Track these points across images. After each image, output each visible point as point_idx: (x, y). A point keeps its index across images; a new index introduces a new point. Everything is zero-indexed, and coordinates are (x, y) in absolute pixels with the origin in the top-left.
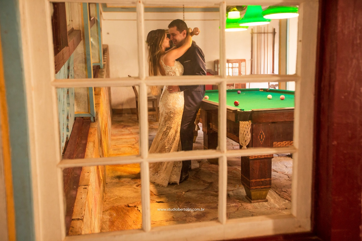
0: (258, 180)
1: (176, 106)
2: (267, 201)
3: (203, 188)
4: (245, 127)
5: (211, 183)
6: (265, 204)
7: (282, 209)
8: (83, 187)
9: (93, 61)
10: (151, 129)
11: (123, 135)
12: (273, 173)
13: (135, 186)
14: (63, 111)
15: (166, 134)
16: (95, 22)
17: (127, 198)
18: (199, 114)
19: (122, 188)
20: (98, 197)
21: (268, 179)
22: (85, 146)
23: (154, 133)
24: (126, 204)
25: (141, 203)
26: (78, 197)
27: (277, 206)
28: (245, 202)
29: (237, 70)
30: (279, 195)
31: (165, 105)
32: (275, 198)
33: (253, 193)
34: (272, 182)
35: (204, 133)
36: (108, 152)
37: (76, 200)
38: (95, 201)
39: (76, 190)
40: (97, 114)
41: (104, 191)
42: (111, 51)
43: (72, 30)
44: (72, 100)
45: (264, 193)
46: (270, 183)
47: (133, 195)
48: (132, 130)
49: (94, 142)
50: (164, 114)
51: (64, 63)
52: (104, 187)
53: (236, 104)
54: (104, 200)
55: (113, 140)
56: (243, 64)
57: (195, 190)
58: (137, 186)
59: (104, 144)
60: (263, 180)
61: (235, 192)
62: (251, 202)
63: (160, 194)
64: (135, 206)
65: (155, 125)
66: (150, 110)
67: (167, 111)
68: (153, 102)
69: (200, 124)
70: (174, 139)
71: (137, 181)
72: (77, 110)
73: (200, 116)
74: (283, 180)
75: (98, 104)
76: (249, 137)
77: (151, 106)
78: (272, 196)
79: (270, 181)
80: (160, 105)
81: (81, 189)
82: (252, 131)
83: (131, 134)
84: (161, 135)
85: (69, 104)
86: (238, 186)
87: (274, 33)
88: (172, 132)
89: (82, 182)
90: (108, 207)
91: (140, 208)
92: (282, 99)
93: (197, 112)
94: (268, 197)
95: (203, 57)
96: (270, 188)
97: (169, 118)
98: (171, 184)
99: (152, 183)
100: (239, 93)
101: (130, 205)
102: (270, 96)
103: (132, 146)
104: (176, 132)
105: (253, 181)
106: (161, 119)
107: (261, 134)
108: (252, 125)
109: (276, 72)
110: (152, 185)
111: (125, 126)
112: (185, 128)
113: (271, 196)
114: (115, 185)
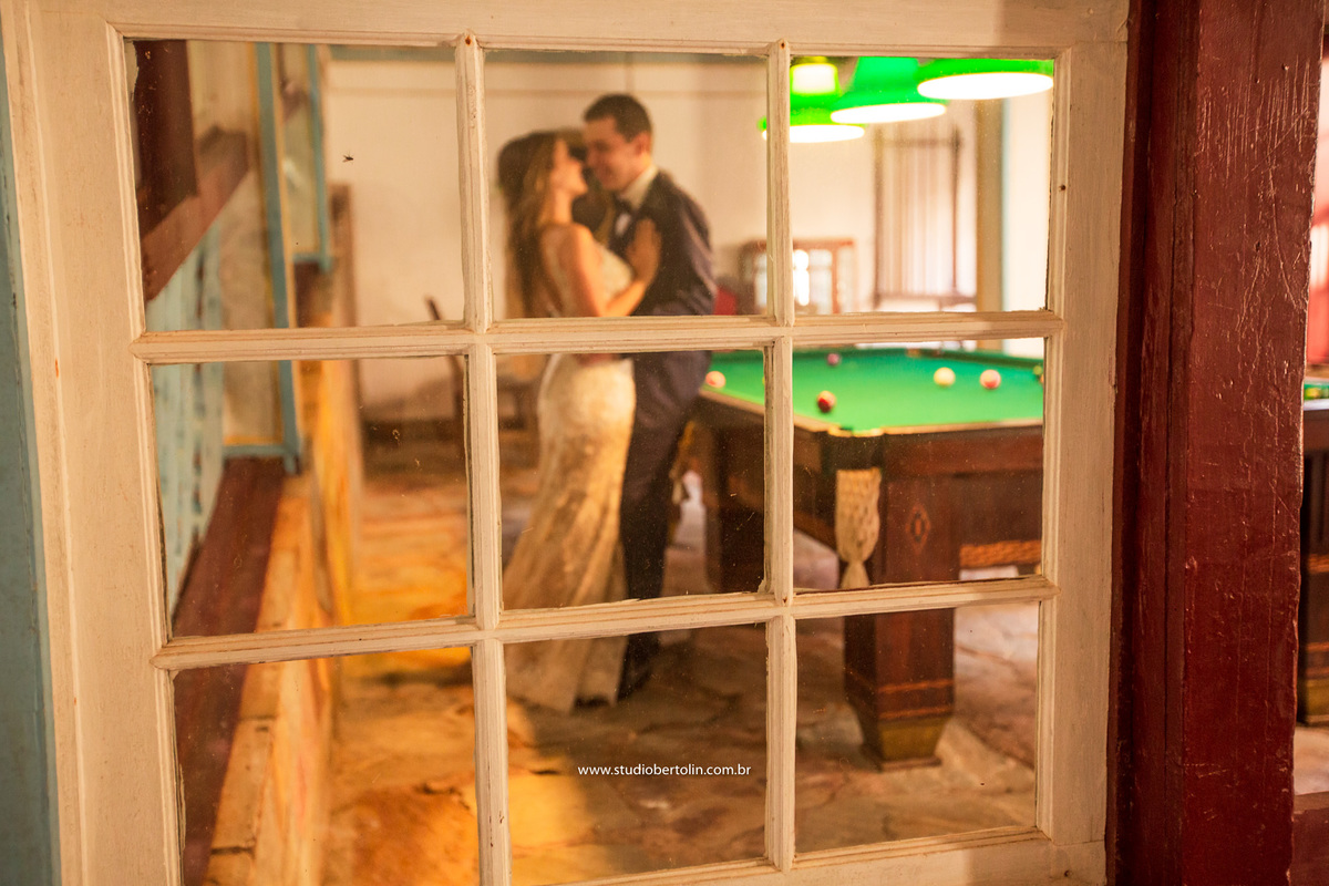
0: (907, 687)
1: (606, 415)
2: (937, 763)
3: (703, 716)
4: (858, 491)
5: (734, 700)
6: (934, 773)
7: (995, 793)
8: (256, 723)
9: (295, 243)
10: (509, 496)
11: (405, 518)
12: (960, 659)
13: (450, 713)
14: (181, 435)
15: (565, 517)
16: (304, 102)
17: (421, 758)
18: (686, 442)
19: (403, 722)
20: (313, 761)
21: (941, 683)
22: (262, 566)
23: (523, 513)
24: (417, 781)
25: (474, 776)
26: (237, 763)
27: (975, 780)
28: (858, 767)
29: (824, 279)
30: (984, 740)
31: (565, 410)
32: (967, 754)
33: (888, 735)
34: (959, 690)
35: (709, 511)
36: (350, 583)
37: (230, 778)
38: (302, 777)
39: (229, 735)
40: (309, 442)
41: (335, 733)
42: (361, 206)
43: (216, 134)
44: (214, 394)
45: (928, 733)
46: (949, 696)
47: (446, 746)
48: (440, 499)
49: (297, 552)
50: (560, 446)
51: (182, 259)
52: (334, 718)
53: (824, 407)
54: (333, 766)
55: (367, 538)
56: (845, 254)
57: (675, 725)
58: (461, 711)
59: (337, 556)
60: (923, 685)
61: (821, 728)
62: (880, 769)
63: (546, 743)
64: (452, 791)
65: (528, 481)
66: (506, 425)
67: (571, 433)
68: (519, 395)
69: (693, 481)
70: (597, 537)
71: (461, 694)
72: (232, 431)
73: (692, 451)
74: (998, 685)
75: (312, 408)
76: (871, 528)
77: (510, 411)
78: (956, 747)
79: (950, 689)
80: (545, 407)
81: (247, 733)
82: (884, 507)
83: (437, 514)
84: (547, 522)
85: (201, 409)
86: (831, 707)
87: (956, 144)
88: (588, 513)
89: (250, 705)
90: (348, 793)
91: (470, 799)
92: (991, 387)
93: (680, 434)
94: (944, 747)
95: (703, 231)
96: (949, 714)
97: (577, 459)
98: (586, 704)
99: (516, 698)
100: (832, 365)
101: (434, 786)
102: (945, 374)
103: (442, 562)
104: (605, 511)
105: (889, 689)
106: (550, 463)
107: (918, 516)
108: (883, 487)
109: (968, 286)
110: (516, 710)
111: (413, 486)
112: (636, 495)
113: (955, 742)
114: (376, 709)
